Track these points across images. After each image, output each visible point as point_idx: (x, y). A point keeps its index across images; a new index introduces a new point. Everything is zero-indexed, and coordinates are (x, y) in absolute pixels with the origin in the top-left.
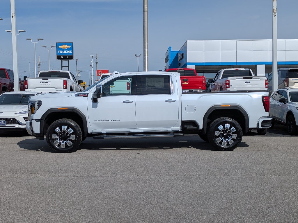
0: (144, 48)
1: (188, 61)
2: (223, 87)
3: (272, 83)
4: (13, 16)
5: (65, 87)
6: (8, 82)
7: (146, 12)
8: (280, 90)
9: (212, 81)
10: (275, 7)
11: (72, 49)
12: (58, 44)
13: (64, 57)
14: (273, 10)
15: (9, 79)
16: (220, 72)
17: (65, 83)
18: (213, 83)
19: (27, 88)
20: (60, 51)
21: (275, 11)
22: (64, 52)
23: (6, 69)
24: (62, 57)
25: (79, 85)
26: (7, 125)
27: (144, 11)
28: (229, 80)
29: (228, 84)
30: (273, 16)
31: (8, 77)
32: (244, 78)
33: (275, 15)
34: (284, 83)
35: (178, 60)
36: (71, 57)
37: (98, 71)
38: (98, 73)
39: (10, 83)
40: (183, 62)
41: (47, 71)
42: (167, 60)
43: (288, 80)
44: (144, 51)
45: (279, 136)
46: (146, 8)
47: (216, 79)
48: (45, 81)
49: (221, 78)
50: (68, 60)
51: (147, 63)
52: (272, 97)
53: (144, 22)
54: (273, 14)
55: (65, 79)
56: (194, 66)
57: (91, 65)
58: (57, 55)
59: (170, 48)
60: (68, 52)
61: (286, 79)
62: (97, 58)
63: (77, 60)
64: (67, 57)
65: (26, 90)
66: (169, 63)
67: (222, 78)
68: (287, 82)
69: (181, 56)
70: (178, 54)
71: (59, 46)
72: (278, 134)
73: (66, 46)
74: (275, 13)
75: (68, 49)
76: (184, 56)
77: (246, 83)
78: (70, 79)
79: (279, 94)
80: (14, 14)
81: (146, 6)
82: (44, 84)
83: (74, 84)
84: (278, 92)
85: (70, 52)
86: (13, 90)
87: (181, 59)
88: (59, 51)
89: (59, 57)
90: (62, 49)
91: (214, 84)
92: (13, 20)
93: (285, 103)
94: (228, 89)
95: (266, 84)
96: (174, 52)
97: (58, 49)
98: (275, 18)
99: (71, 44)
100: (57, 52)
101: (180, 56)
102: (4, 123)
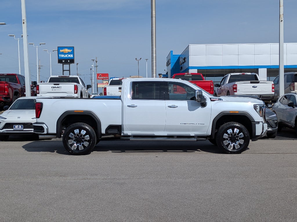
0: (152, 53)
1: (190, 65)
2: (230, 91)
3: (279, 87)
4: (24, 23)
5: (76, 92)
6: (19, 87)
7: (154, 18)
8: (287, 94)
9: (218, 86)
10: (282, 13)
11: (73, 53)
12: (59, 48)
13: (65, 61)
14: (280, 15)
15: (20, 84)
16: (227, 76)
17: (76, 88)
18: (219, 87)
19: (39, 93)
20: (62, 55)
21: (282, 16)
22: (65, 56)
23: (18, 74)
24: (64, 61)
25: (87, 89)
26: (24, 130)
27: (152, 17)
28: (236, 85)
29: (236, 88)
30: (280, 21)
31: (19, 82)
32: (251, 83)
33: (282, 21)
34: (290, 88)
35: (180, 64)
36: (72, 61)
37: (98, 75)
38: (98, 77)
39: (21, 88)
40: (185, 66)
41: (57, 76)
42: (168, 64)
43: (294, 84)
44: (152, 56)
45: (289, 139)
46: (154, 13)
47: (222, 83)
48: (56, 86)
49: (227, 82)
50: (69, 63)
51: (154, 68)
52: (280, 101)
53: (152, 27)
54: (280, 20)
55: (76, 84)
56: (196, 70)
57: (91, 69)
58: (58, 59)
59: (172, 51)
60: (69, 56)
61: (292, 83)
62: (96, 62)
63: (77, 64)
64: (69, 61)
65: (37, 94)
66: (171, 67)
67: (229, 82)
68: (293, 86)
69: (183, 60)
70: (179, 57)
71: (61, 50)
72: (287, 137)
73: (67, 50)
74: (282, 18)
75: (69, 53)
76: (186, 60)
77: (253, 87)
78: (79, 84)
79: (286, 98)
80: (25, 21)
81: (154, 11)
82: (56, 89)
83: (84, 89)
84: (285, 97)
85: (72, 56)
86: (25, 95)
87: (183, 63)
88: (60, 55)
89: (60, 61)
90: (63, 53)
91: (221, 89)
92: (24, 26)
93: (294, 108)
94: (236, 93)
95: (273, 88)
96: (176, 56)
97: (59, 53)
98: (282, 24)
99: (72, 48)
100: (58, 56)
101: (181, 60)
102: (22, 127)
